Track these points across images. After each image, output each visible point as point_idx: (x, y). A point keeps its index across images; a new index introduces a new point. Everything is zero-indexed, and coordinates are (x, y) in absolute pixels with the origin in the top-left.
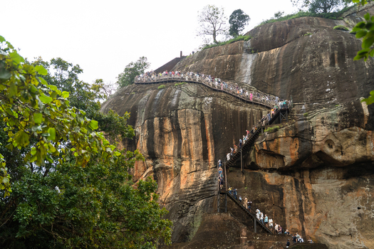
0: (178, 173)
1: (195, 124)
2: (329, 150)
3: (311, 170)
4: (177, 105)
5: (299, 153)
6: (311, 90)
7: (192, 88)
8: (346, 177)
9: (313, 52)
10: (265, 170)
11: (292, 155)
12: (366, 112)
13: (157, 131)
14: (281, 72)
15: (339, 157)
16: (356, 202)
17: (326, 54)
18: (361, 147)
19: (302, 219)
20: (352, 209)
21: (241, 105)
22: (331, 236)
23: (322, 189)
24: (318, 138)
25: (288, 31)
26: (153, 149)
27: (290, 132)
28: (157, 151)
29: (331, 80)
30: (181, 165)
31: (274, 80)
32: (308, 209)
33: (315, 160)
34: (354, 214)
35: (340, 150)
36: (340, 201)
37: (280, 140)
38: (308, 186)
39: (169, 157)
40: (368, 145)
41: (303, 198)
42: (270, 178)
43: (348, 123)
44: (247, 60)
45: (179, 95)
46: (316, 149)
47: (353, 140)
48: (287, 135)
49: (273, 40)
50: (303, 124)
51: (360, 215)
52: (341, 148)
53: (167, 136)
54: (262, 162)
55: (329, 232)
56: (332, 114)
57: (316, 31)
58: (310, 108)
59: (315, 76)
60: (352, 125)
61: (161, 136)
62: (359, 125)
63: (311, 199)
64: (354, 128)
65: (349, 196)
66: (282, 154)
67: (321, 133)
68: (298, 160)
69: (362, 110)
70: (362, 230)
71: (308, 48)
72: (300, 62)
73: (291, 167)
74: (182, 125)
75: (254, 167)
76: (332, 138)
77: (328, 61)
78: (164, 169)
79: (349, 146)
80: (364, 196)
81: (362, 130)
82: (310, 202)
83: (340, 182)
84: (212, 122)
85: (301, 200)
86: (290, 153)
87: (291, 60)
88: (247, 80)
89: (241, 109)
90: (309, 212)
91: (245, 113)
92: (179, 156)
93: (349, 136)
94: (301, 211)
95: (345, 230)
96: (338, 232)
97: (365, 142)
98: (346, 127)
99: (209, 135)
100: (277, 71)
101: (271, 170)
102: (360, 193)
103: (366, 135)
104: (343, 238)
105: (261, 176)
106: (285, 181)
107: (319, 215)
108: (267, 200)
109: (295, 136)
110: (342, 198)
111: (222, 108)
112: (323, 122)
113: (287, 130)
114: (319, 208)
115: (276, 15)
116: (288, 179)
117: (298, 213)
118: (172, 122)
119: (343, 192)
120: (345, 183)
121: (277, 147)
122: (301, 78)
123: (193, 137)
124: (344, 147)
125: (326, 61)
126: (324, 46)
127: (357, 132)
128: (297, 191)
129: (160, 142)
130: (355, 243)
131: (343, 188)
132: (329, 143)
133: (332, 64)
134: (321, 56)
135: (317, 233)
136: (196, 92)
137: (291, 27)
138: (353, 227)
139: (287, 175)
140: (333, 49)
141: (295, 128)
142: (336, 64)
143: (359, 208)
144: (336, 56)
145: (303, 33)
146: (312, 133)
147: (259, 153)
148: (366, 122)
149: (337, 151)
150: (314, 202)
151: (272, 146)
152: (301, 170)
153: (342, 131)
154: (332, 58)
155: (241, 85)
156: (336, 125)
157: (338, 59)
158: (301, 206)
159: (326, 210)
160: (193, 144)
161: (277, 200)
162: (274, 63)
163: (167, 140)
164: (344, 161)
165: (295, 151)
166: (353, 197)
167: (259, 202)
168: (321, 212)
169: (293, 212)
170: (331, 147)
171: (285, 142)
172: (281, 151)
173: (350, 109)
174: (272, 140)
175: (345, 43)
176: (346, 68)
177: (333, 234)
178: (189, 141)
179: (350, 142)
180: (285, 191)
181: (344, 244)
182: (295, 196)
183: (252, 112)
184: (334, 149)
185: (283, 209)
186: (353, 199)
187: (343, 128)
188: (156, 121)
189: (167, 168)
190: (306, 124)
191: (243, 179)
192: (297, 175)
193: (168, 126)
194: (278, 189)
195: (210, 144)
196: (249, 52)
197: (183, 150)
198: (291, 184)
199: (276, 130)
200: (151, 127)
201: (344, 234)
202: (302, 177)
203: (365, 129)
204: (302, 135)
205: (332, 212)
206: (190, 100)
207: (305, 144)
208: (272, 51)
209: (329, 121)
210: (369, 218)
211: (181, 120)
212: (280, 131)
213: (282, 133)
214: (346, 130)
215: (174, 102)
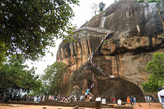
0: (82, 59)
1: (85, 43)
2: (125, 46)
3: (121, 53)
4: (80, 38)
5: (115, 48)
6: (121, 26)
7: (85, 32)
8: (134, 54)
9: (123, 12)
10: (106, 55)
11: (113, 49)
12: (139, 30)
13: (75, 47)
14: (113, 21)
15: (130, 48)
16: (137, 63)
17: (127, 12)
18: (138, 43)
19: (118, 70)
20: (136, 65)
21: (98, 35)
22: (128, 75)
23: (125, 59)
24: (122, 42)
25: (117, 6)
26: (75, 53)
27: (112, 41)
28: (76, 53)
29: (128, 21)
30: (83, 57)
31: (111, 24)
32: (120, 66)
33: (122, 50)
34: (137, 67)
35: (130, 45)
36: (132, 63)
37: (108, 44)
38: (120, 59)
39: (79, 55)
40: (141, 42)
41: (118, 63)
42: (107, 58)
43: (132, 35)
44: (103, 19)
45: (81, 34)
46: (121, 46)
47: (135, 41)
48: (111, 43)
49: (112, 10)
50: (116, 38)
51: (139, 67)
52: (130, 44)
53: (78, 48)
54: (105, 53)
55: (127, 74)
56: (126, 33)
57: (125, 4)
58: (120, 32)
59: (123, 20)
60: (133, 36)
61: (77, 48)
62: (136, 35)
63: (121, 63)
64: (134, 37)
65: (135, 61)
66: (109, 49)
67: (122, 40)
68: (115, 51)
69: (137, 30)
70: (140, 72)
71: (122, 11)
72: (119, 17)
73: (113, 53)
74: (82, 44)
75: (103, 55)
76: (126, 41)
77: (128, 14)
78: (78, 58)
79: (133, 43)
80: (140, 60)
81: (138, 37)
82: (121, 64)
83: (132, 56)
84: (90, 42)
85: (118, 64)
86: (112, 48)
87: (116, 16)
88: (102, 26)
89: (98, 36)
90: (120, 68)
91: (99, 37)
92: (82, 54)
93: (133, 40)
94: (118, 67)
95: (133, 73)
96: (131, 74)
97: (140, 41)
98: (131, 37)
99: (89, 46)
100: (112, 21)
101: (108, 55)
102: (139, 59)
103: (139, 39)
104: (132, 75)
105: (105, 57)
106: (112, 58)
107: (124, 68)
108: (106, 65)
109: (114, 43)
110: (132, 62)
111: (92, 37)
112: (123, 36)
113: (110, 41)
114: (124, 66)
115: (115, 1)
116: (113, 57)
117: (117, 68)
118: (79, 43)
119: (133, 60)
120: (134, 56)
121: (108, 47)
122: (119, 22)
123: (85, 48)
124: (132, 44)
125: (127, 14)
126: (127, 9)
127: (136, 38)
128: (116, 61)
129: (76, 50)
130: (137, 77)
131: (133, 58)
132: (126, 43)
133: (130, 15)
134: (126, 13)
135: (123, 74)
136: (86, 33)
137: (118, 5)
138: (136, 71)
139: (113, 56)
140: (130, 9)
141: (113, 40)
142: (131, 15)
143: (139, 65)
144: (131, 12)
145: (121, 6)
146: (119, 41)
147: (103, 50)
148: (139, 34)
149: (129, 46)
150: (123, 64)
151: (106, 47)
152: (118, 54)
153: (130, 38)
154: (130, 13)
155: (100, 28)
156: (127, 37)
157: (132, 13)
158: (118, 66)
159: (126, 66)
160: (85, 50)
161: (109, 65)
162: (111, 18)
163: (78, 49)
164: (132, 49)
165: (114, 48)
166: (136, 61)
167: (103, 66)
168: (125, 67)
169: (115, 68)
170: (126, 45)
171: (110, 45)
172: (109, 48)
173: (132, 30)
174: (106, 45)
175: (135, 6)
176: (134, 16)
177: (129, 74)
178: (84, 49)
179: (133, 42)
180: (112, 61)
181: (133, 77)
182: (115, 63)
183: (101, 37)
184: (128, 45)
185: (111, 67)
186: (137, 62)
187: (130, 37)
188: (75, 44)
189: (79, 58)
190: (117, 38)
191: (99, 59)
192: (117, 55)
193: (78, 45)
194: (110, 61)
195: (90, 49)
196: (104, 16)
197: (83, 52)
198: (114, 59)
199: (107, 41)
200: (73, 46)
201: (133, 74)
202: (118, 56)
203: (139, 36)
204: (116, 42)
205: (129, 67)
206: (84, 35)
207: (117, 45)
208: (111, 15)
209: (125, 36)
210: (143, 68)
211: (81, 42)
212: (108, 41)
213: (109, 42)
214: (131, 38)
215: (79, 37)
